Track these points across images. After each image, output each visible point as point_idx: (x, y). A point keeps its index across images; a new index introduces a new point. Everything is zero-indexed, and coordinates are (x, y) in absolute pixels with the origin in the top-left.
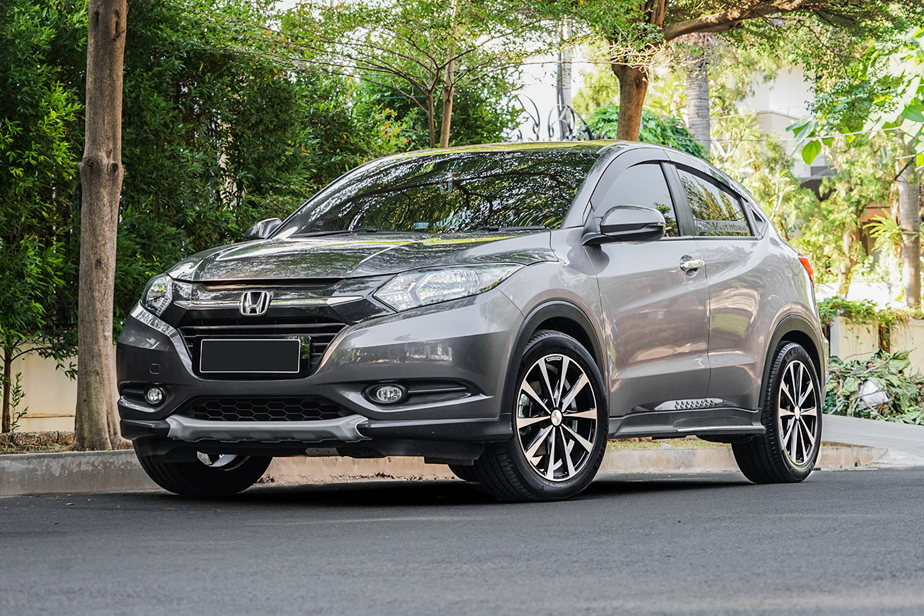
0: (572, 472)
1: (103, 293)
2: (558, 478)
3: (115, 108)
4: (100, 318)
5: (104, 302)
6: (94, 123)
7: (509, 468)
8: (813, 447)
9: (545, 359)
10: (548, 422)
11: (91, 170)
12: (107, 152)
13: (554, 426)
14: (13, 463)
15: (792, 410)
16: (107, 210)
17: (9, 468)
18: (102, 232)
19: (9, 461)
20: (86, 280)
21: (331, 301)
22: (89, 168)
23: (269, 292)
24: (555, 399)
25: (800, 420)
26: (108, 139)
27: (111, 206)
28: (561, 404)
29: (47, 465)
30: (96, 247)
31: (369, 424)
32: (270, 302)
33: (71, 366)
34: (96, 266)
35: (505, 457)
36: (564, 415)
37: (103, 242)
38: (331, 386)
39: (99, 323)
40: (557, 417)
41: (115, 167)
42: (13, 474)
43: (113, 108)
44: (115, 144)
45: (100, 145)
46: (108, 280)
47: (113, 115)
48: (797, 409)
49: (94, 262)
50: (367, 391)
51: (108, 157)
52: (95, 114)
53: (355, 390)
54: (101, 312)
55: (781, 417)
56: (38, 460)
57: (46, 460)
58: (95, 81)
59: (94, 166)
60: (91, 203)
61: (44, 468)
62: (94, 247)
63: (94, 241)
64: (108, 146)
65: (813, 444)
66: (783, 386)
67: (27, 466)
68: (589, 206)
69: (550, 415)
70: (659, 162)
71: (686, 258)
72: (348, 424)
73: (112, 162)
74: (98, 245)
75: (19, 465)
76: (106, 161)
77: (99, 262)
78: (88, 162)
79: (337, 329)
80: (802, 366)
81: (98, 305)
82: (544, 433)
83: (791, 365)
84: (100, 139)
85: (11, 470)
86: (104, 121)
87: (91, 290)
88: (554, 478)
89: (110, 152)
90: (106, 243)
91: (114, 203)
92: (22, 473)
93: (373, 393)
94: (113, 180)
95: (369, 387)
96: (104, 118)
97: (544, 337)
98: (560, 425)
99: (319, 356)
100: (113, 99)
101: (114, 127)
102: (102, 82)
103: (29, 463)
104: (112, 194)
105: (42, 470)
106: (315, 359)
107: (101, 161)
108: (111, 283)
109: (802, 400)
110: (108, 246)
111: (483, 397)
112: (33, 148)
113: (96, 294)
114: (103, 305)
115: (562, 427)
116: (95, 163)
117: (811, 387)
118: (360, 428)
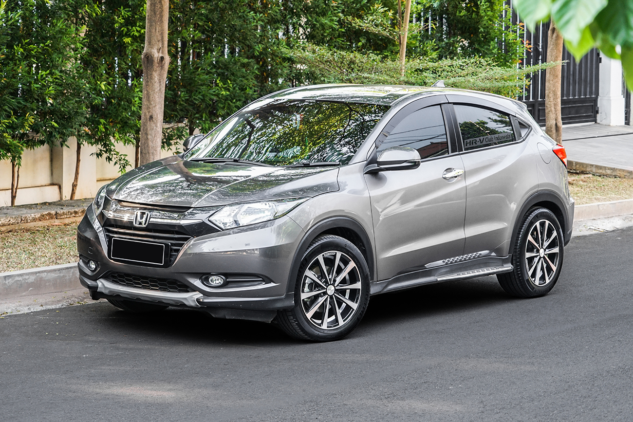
0: (341, 322)
1: (154, 136)
2: (331, 327)
3: (163, 22)
4: (152, 152)
5: (154, 141)
6: (150, 31)
7: (295, 324)
8: (554, 273)
9: (323, 255)
10: (325, 293)
11: (148, 60)
12: (157, 49)
13: (329, 295)
14: (49, 274)
15: (538, 251)
16: (157, 85)
17: (45, 277)
18: (154, 98)
19: (46, 273)
20: (144, 128)
21: (183, 222)
22: (146, 59)
23: (150, 212)
24: (330, 279)
25: (544, 257)
26: (158, 41)
27: (160, 82)
28: (335, 281)
29: (73, 273)
30: (150, 108)
31: (203, 299)
32: (150, 219)
33: (176, 149)
34: (150, 120)
35: (292, 318)
36: (336, 288)
37: (154, 105)
38: (181, 274)
39: (151, 154)
40: (331, 290)
41: (162, 58)
42: (49, 281)
43: (161, 21)
44: (163, 44)
45: (153, 45)
46: (157, 128)
47: (162, 26)
48: (542, 251)
49: (148, 117)
50: (203, 277)
51: (158, 52)
52: (151, 26)
53: (196, 277)
54: (152, 148)
55: (527, 258)
56: (67, 270)
57: (72, 270)
58: (151, 5)
59: (149, 58)
60: (147, 81)
61: (71, 275)
62: (148, 108)
63: (149, 104)
64: (158, 45)
65: (555, 271)
66: (530, 238)
67: (59, 275)
68: (374, 145)
69: (326, 289)
70: (440, 104)
71: (449, 170)
72: (191, 297)
73: (161, 55)
74: (151, 106)
75: (53, 275)
76: (156, 55)
77: (151, 117)
78: (146, 56)
79: (186, 239)
80: (547, 222)
81: (150, 144)
82: (321, 300)
83: (538, 224)
84: (153, 42)
85: (47, 278)
86: (156, 30)
87: (147, 134)
88: (328, 327)
89: (160, 49)
90: (156, 106)
91: (162, 80)
92: (55, 279)
93: (207, 279)
94: (161, 66)
95: (205, 277)
96: (156, 28)
97: (322, 241)
98: (333, 294)
99: (175, 255)
100: (161, 16)
101: (162, 34)
102: (155, 6)
103: (60, 273)
104: (160, 75)
105: (69, 276)
106: (174, 257)
107: (154, 55)
108: (159, 130)
109: (546, 244)
110: (157, 107)
111: (272, 285)
112: (138, 25)
113: (149, 137)
114: (154, 143)
115: (335, 295)
116: (150, 57)
117: (555, 234)
118: (198, 300)
